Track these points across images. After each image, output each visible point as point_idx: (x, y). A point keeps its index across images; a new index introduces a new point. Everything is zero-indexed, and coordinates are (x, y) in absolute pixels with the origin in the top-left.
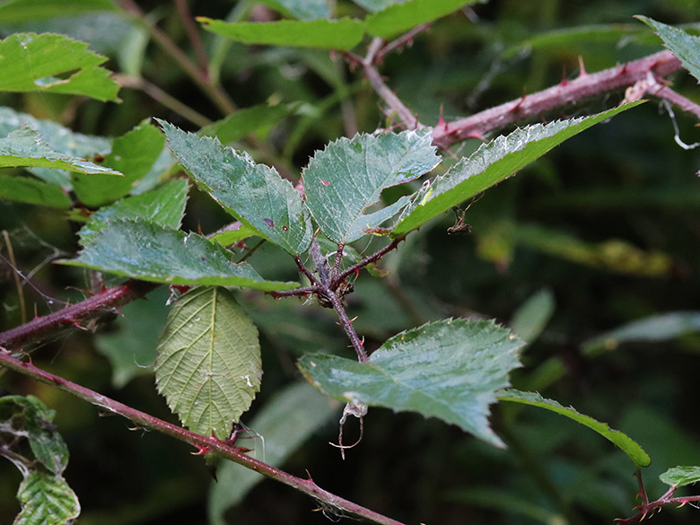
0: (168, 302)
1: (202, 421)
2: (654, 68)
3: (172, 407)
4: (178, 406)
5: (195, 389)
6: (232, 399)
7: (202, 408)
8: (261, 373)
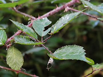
0: (7, 49)
1: (15, 68)
2: (68, 6)
3: (10, 66)
4: (11, 66)
5: (13, 63)
6: (19, 64)
7: (15, 66)
8: (23, 59)
